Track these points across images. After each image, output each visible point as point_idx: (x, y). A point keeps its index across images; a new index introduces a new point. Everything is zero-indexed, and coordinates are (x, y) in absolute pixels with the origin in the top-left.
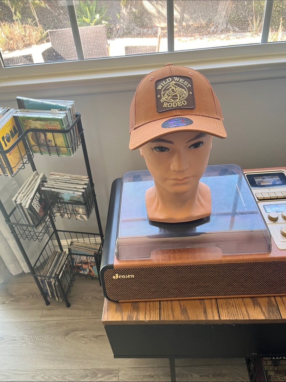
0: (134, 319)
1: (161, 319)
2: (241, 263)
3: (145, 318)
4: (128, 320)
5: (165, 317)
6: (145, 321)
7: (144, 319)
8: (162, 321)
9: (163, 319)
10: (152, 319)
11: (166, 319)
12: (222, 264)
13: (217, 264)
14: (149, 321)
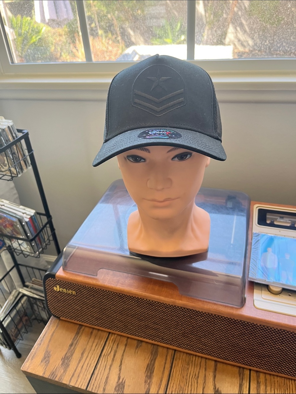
0: (57, 379)
1: (88, 389)
2: (199, 311)
3: (70, 381)
4: (49, 378)
5: (94, 388)
6: (68, 386)
7: (67, 383)
8: (88, 391)
9: (90, 390)
10: (76, 386)
11: (93, 391)
12: (175, 306)
13: (169, 305)
14: (73, 387)
